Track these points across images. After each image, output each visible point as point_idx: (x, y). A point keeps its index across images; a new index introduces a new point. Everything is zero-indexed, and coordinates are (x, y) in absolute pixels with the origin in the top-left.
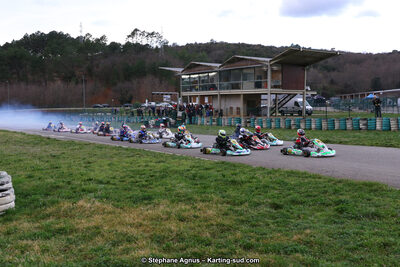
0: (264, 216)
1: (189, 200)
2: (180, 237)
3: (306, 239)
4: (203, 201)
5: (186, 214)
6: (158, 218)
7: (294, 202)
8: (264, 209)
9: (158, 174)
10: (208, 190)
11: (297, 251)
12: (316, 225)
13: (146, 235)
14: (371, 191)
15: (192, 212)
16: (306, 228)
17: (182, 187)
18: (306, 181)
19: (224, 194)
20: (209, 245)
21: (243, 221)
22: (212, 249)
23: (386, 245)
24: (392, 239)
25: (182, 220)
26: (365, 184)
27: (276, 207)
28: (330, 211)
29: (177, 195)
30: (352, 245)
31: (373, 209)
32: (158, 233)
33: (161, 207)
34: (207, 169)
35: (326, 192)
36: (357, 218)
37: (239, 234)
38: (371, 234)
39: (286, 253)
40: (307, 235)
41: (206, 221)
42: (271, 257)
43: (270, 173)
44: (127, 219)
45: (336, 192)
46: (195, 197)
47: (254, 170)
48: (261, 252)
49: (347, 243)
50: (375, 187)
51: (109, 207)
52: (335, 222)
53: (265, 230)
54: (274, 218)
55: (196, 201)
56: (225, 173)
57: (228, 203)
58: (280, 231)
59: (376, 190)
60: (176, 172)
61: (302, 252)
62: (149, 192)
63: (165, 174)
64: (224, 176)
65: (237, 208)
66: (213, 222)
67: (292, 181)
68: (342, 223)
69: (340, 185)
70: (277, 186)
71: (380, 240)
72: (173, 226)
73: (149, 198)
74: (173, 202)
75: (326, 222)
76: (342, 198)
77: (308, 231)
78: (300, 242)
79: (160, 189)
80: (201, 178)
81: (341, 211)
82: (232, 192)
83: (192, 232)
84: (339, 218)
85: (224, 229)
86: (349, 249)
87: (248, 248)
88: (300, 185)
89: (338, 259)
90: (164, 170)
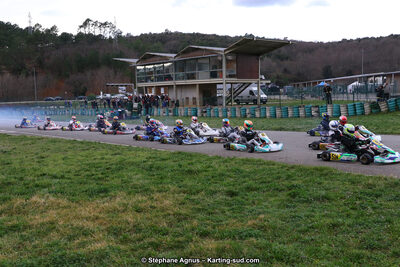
0: (220, 203)
1: (145, 191)
2: (137, 228)
3: (260, 224)
4: (160, 192)
5: (143, 205)
6: (115, 210)
7: (249, 189)
8: (220, 197)
9: (114, 166)
10: (165, 181)
11: (251, 236)
12: (270, 210)
13: (103, 227)
14: (321, 175)
15: (149, 203)
16: (260, 213)
17: (138, 179)
18: (261, 168)
19: (181, 184)
20: (167, 234)
21: (199, 210)
22: (169, 238)
23: (334, 226)
24: (340, 220)
25: (139, 211)
26: (317, 169)
27: (232, 194)
28: (283, 196)
29: (134, 186)
30: (303, 227)
31: (323, 193)
32: (114, 226)
33: (118, 199)
34: (163, 160)
35: (279, 178)
36: (308, 201)
37: (195, 222)
38: (321, 216)
39: (241, 238)
40: (261, 220)
41: (163, 211)
42: (227, 243)
43: (226, 161)
44: (83, 213)
45: (289, 177)
46: (152, 187)
47: (210, 159)
48: (217, 239)
49: (298, 226)
50: (325, 172)
51: (64, 202)
52: (287, 207)
53: (221, 217)
54: (229, 205)
55: (152, 192)
56: (182, 163)
57: (184, 193)
58: (235, 217)
59: (326, 175)
60: (133, 164)
61: (256, 237)
62: (105, 184)
63: (121, 165)
64: (180, 166)
65: (193, 197)
66: (170, 212)
67: (247, 168)
68: (294, 207)
69: (293, 171)
70: (232, 174)
71: (329, 221)
72: (130, 217)
73: (106, 191)
74: (129, 193)
75: (279, 206)
76: (295, 183)
77: (262, 216)
78: (254, 226)
79: (117, 182)
80: (158, 168)
81: (294, 196)
82: (189, 182)
83: (149, 223)
84: (291, 202)
85: (181, 218)
86: (300, 232)
87: (204, 235)
88: (255, 172)
89: (290, 242)
90: (120, 162)
